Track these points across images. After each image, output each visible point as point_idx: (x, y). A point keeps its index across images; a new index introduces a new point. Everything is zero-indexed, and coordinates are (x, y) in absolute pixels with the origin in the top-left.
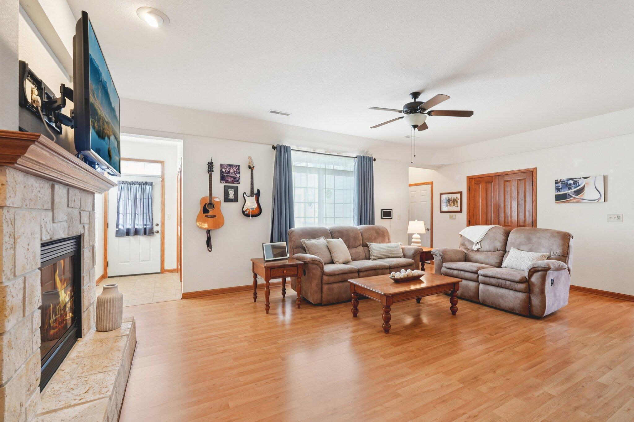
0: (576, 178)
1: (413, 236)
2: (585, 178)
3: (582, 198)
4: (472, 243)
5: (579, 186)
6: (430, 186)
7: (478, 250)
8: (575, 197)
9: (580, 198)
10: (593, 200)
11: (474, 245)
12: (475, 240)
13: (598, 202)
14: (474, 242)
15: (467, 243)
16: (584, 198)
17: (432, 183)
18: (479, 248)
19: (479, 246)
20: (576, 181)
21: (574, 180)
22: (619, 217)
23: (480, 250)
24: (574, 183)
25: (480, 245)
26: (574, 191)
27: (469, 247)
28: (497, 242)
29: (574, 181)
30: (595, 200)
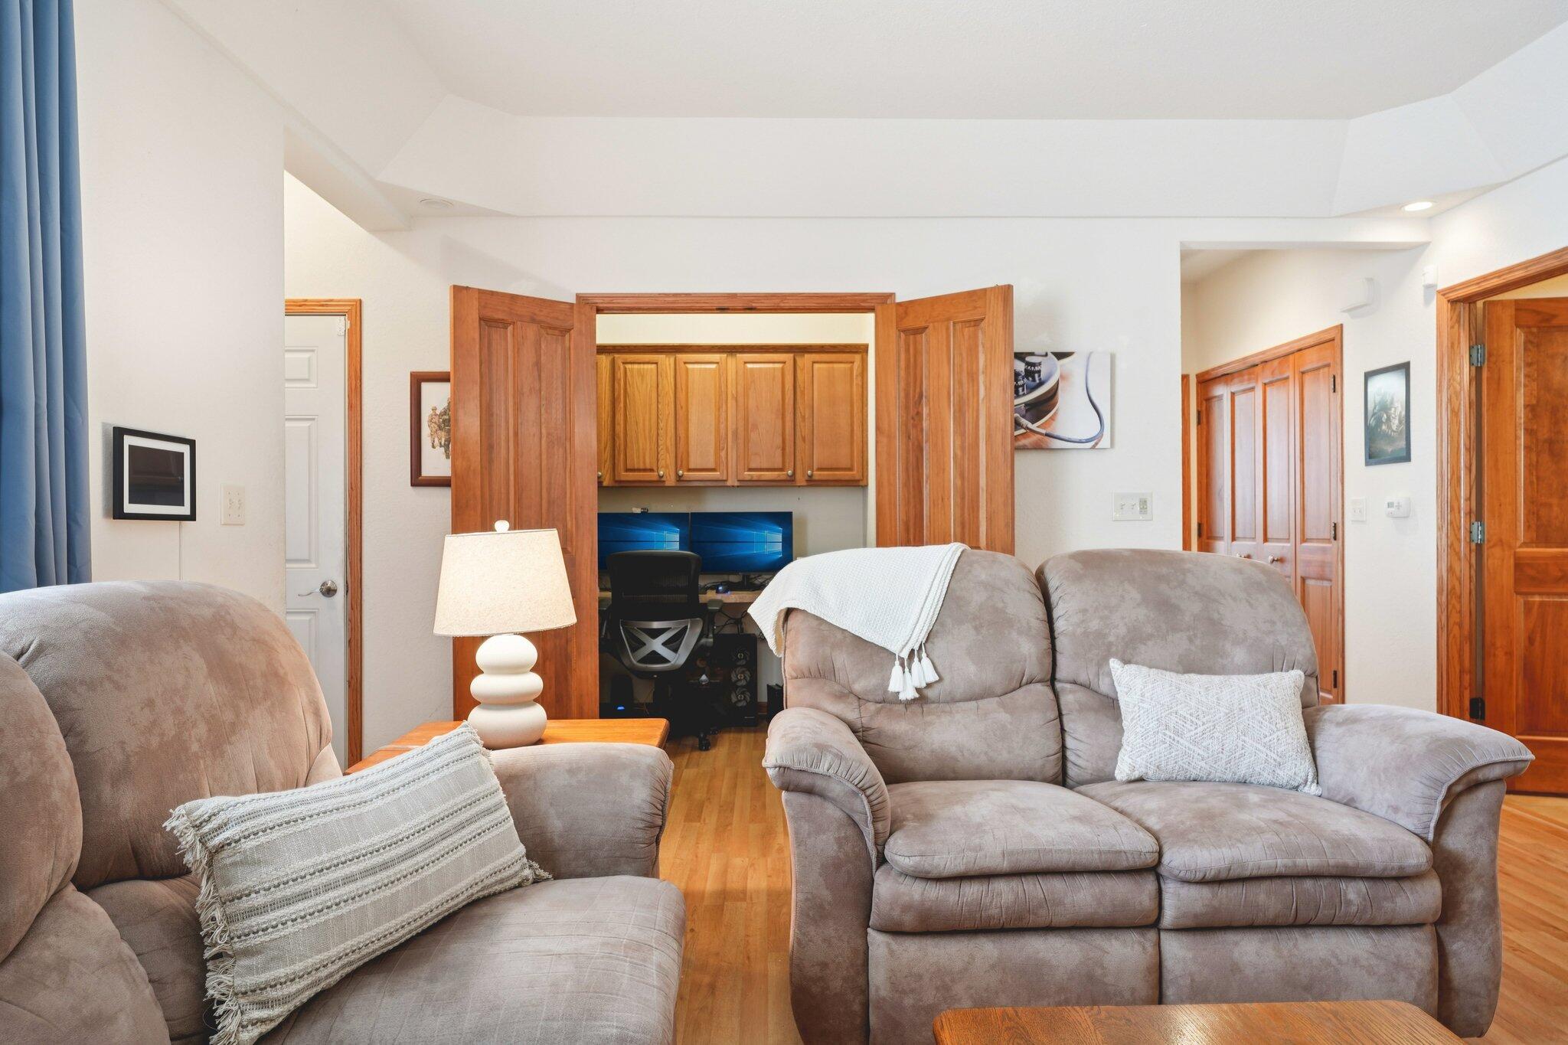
0: (1032, 354)
1: (484, 655)
2: (1060, 356)
3: (1049, 431)
4: (876, 656)
5: (1041, 383)
6: (340, 324)
7: (922, 698)
8: (1030, 425)
9: (1044, 432)
10: (1080, 442)
11: (897, 669)
12: (898, 638)
13: (1093, 447)
14: (894, 648)
15: (842, 660)
16: (1057, 433)
17: (354, 311)
18: (929, 685)
19: (923, 672)
20: (1033, 365)
21: (1029, 359)
22: (1143, 504)
23: (931, 693)
24: (1029, 374)
25: (925, 660)
26: (1026, 404)
27: (858, 687)
28: (1014, 635)
29: (1028, 364)
30: (1088, 441)
